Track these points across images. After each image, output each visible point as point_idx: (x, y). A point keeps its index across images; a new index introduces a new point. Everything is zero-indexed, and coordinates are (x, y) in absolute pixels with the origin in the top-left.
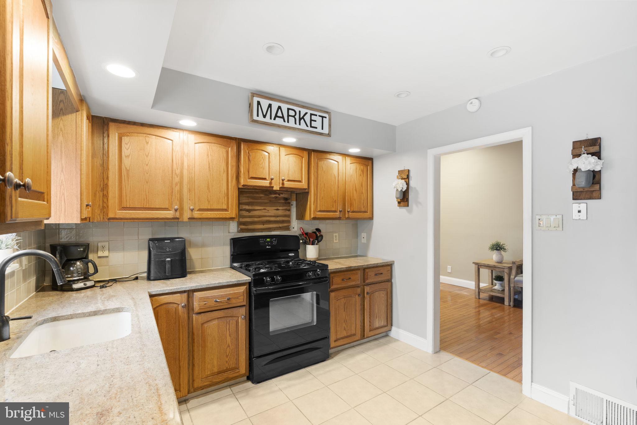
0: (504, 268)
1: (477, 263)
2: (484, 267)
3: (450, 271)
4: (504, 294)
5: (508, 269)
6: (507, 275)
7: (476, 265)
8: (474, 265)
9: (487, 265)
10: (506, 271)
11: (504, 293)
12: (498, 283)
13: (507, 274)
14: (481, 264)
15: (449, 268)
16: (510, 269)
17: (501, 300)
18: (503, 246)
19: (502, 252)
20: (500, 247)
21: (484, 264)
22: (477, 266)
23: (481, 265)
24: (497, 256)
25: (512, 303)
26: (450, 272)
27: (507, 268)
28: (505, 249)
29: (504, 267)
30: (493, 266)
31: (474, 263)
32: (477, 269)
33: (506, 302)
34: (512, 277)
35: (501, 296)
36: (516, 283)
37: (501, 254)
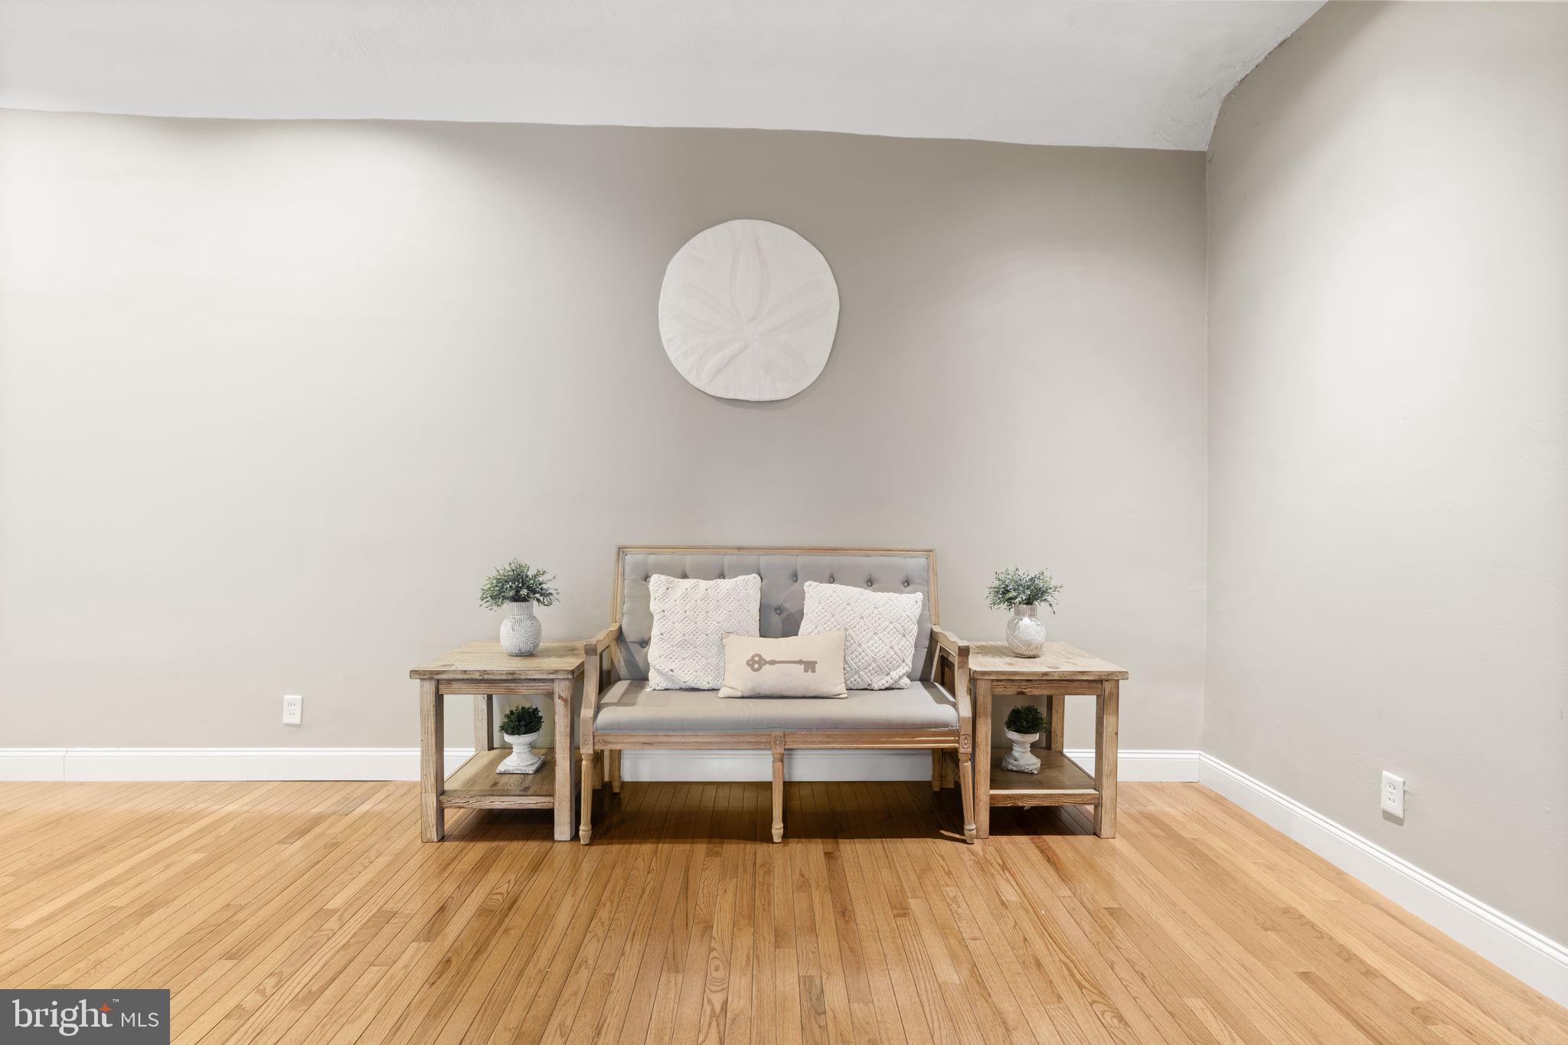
0: (552, 680)
1: (432, 672)
2: (464, 686)
3: (296, 719)
4: (552, 795)
5: (567, 683)
6: (566, 706)
7: (425, 683)
8: (417, 682)
9: (476, 676)
10: (562, 689)
11: (553, 789)
12: (520, 744)
13: (565, 701)
14: (451, 676)
15: (290, 704)
16: (578, 676)
17: (538, 823)
18: (541, 579)
19: (537, 608)
20: (528, 588)
21: (465, 672)
22: (430, 687)
23: (450, 681)
24: (517, 627)
25: (584, 829)
26: (298, 721)
27: (565, 676)
28: (546, 594)
29: (551, 676)
30: (504, 677)
31: (414, 673)
32: (430, 699)
33: (562, 829)
34: (586, 712)
35: (538, 806)
36: (604, 735)
37: (532, 617)
